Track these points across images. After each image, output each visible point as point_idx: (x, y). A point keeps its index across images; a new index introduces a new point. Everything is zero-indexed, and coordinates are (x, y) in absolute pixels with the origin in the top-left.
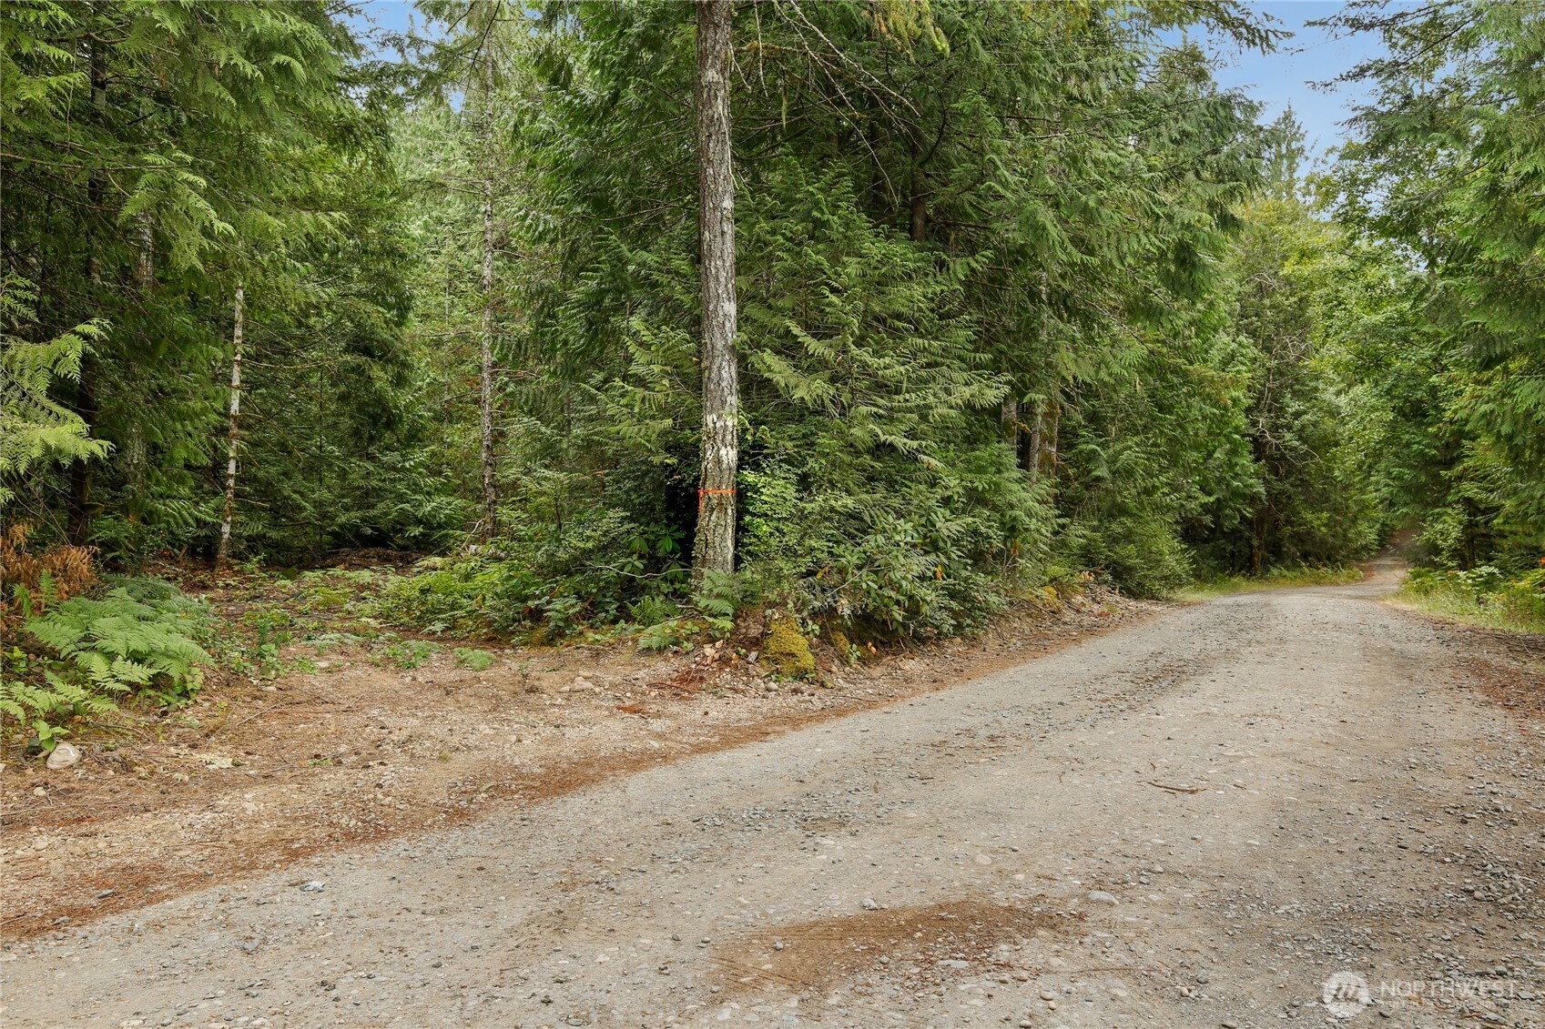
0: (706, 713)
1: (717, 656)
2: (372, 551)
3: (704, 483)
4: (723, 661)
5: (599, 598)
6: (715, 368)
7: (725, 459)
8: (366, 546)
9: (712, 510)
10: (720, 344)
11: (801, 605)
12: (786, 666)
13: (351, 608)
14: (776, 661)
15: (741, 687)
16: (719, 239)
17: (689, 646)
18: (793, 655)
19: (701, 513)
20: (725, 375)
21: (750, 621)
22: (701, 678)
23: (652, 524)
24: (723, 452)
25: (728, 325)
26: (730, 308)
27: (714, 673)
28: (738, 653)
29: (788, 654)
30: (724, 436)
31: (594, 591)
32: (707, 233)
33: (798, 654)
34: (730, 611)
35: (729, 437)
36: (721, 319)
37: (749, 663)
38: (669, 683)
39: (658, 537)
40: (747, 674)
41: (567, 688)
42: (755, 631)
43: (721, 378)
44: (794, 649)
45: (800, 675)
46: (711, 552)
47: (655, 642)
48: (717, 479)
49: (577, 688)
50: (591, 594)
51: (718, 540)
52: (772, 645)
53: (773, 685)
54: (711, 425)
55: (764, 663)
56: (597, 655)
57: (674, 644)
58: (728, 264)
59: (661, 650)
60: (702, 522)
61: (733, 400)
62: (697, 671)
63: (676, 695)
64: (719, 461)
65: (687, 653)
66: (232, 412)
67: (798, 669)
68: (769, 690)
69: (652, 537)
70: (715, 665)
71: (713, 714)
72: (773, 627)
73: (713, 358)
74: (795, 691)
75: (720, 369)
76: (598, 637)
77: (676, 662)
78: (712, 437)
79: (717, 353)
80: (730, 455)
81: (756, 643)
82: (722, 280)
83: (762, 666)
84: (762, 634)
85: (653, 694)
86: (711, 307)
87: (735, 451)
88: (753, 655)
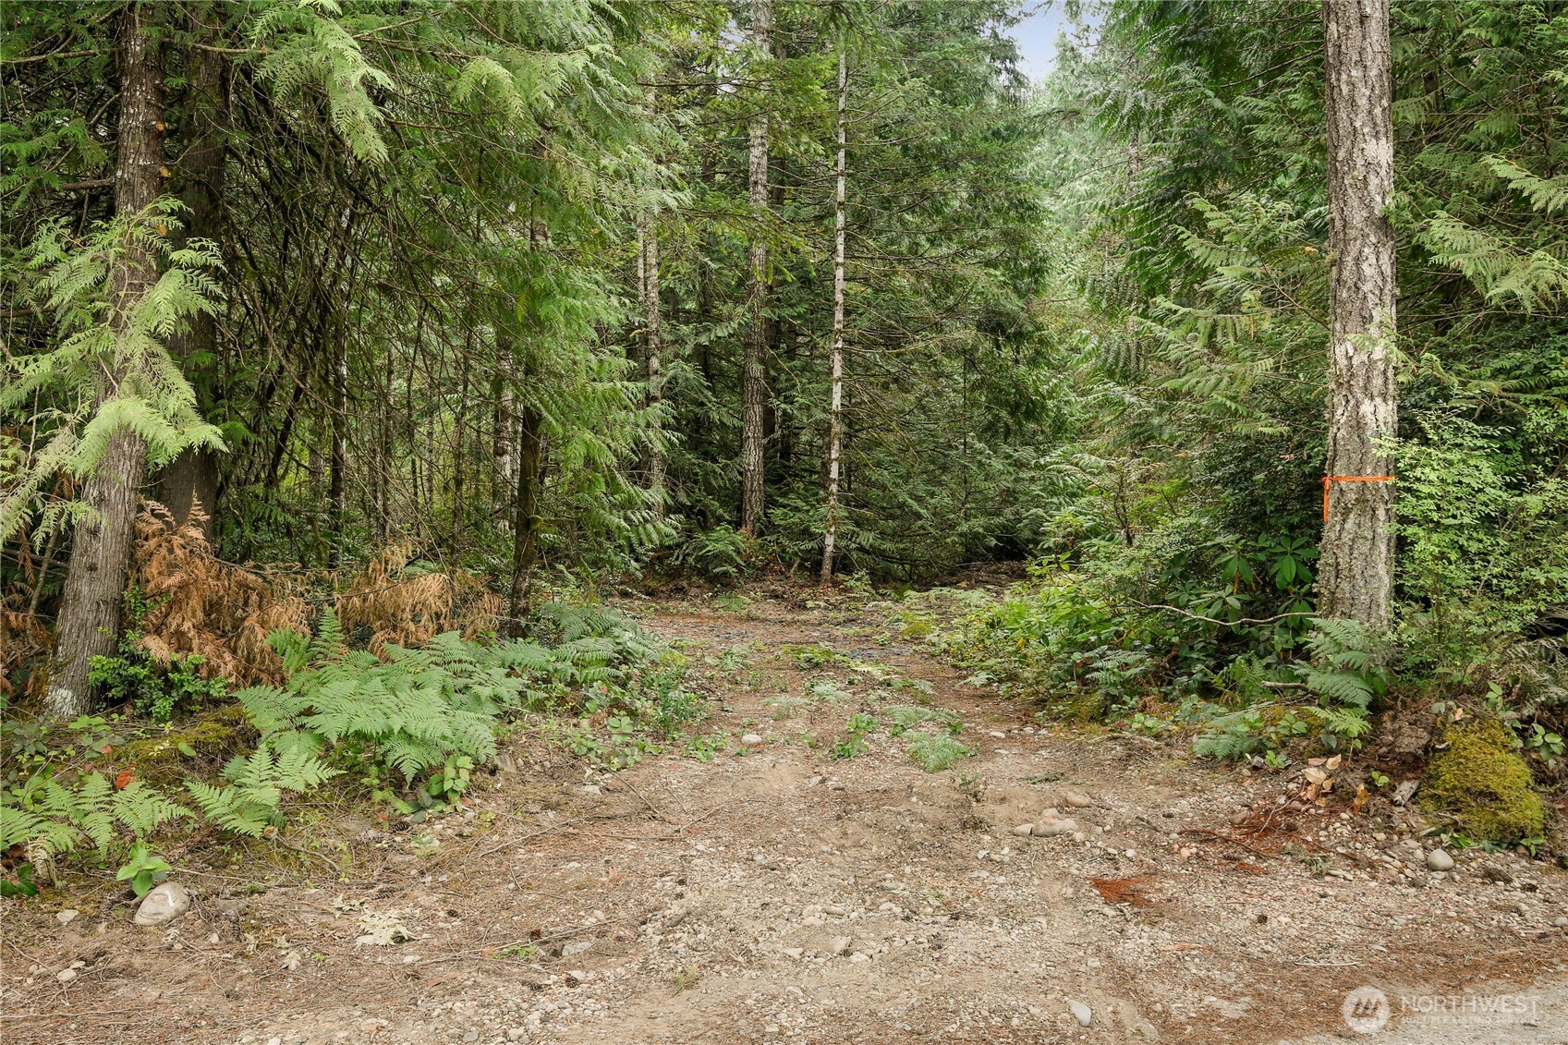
0: (1263, 919)
1: (1327, 785)
2: (1005, 566)
3: (1333, 466)
4: (1339, 796)
5: (1184, 652)
6: (1349, 260)
7: (1370, 419)
8: (999, 560)
9: (1346, 513)
10: (1358, 217)
11: (1518, 694)
12: (1476, 818)
13: (935, 640)
14: (1455, 806)
15: (1372, 854)
16: (1356, 31)
17: (1278, 760)
18: (1493, 796)
19: (1328, 517)
20: (1368, 270)
21: (1405, 718)
22: (1291, 829)
23: (1263, 536)
24: (1366, 408)
25: (1374, 181)
26: (1381, 151)
27: (1317, 818)
28: (1370, 782)
29: (1481, 793)
30: (1368, 380)
31: (1176, 640)
32: (1333, 26)
33: (1505, 795)
34: (1363, 698)
35: (1377, 382)
36: (1359, 172)
37: (1393, 803)
38: (1225, 831)
39: (1272, 558)
40: (1389, 829)
41: (1026, 828)
42: (1411, 741)
43: (1360, 277)
44: (1495, 784)
45: (1510, 838)
46: (1345, 585)
47: (1222, 746)
48: (1356, 457)
49: (1042, 830)
50: (1172, 645)
51: (1358, 565)
52: (1448, 774)
53: (1440, 857)
54: (1343, 362)
55: (1430, 806)
56: (1133, 754)
57: (1253, 752)
58: (1373, 73)
59: (1232, 760)
60: (1329, 534)
61: (1385, 314)
62: (1288, 812)
63: (1230, 859)
64: (1358, 425)
65: (1277, 772)
66: (834, 407)
67: (1503, 827)
68: (1431, 867)
69: (1262, 557)
70: (1322, 802)
71: (1279, 920)
72: (1450, 736)
73: (1346, 243)
74: (1491, 876)
75: (1358, 261)
76: (1149, 723)
77: (1251, 788)
78: (1345, 384)
79: (1352, 233)
80: (1380, 413)
81: (1414, 764)
82: (1363, 102)
83: (1424, 813)
84: (1426, 749)
85: (1185, 852)
86: (1341, 154)
87: (1392, 405)
88: (1405, 789)
